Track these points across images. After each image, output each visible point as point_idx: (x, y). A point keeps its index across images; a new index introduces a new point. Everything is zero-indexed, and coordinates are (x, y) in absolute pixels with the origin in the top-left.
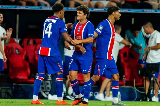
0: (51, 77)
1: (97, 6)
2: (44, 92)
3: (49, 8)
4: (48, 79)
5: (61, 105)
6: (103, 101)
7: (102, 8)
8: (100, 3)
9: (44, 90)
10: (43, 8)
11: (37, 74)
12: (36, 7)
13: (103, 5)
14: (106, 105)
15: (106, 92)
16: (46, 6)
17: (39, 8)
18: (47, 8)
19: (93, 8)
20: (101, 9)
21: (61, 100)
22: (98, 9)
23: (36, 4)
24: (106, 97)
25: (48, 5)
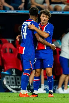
0: (15, 72)
1: (55, 9)
2: (9, 86)
3: (13, 11)
4: (13, 75)
5: (24, 97)
6: (62, 94)
7: (61, 11)
8: (59, 6)
9: (10, 84)
10: (8, 11)
11: (3, 70)
12: (1, 11)
13: (61, 8)
14: (64, 97)
15: (64, 86)
16: (10, 9)
17: (4, 11)
18: (11, 11)
19: (52, 11)
20: (59, 12)
21: (24, 93)
22: (56, 12)
23: (2, 8)
24: (64, 90)
25: (12, 8)
